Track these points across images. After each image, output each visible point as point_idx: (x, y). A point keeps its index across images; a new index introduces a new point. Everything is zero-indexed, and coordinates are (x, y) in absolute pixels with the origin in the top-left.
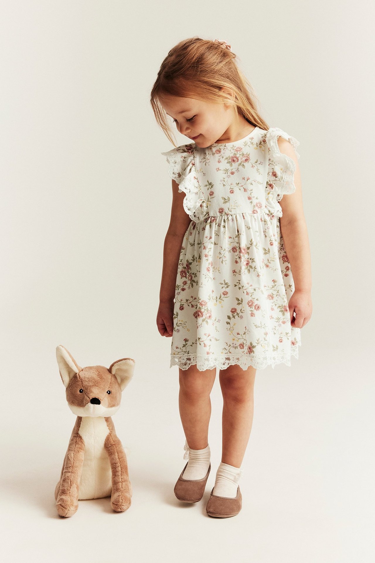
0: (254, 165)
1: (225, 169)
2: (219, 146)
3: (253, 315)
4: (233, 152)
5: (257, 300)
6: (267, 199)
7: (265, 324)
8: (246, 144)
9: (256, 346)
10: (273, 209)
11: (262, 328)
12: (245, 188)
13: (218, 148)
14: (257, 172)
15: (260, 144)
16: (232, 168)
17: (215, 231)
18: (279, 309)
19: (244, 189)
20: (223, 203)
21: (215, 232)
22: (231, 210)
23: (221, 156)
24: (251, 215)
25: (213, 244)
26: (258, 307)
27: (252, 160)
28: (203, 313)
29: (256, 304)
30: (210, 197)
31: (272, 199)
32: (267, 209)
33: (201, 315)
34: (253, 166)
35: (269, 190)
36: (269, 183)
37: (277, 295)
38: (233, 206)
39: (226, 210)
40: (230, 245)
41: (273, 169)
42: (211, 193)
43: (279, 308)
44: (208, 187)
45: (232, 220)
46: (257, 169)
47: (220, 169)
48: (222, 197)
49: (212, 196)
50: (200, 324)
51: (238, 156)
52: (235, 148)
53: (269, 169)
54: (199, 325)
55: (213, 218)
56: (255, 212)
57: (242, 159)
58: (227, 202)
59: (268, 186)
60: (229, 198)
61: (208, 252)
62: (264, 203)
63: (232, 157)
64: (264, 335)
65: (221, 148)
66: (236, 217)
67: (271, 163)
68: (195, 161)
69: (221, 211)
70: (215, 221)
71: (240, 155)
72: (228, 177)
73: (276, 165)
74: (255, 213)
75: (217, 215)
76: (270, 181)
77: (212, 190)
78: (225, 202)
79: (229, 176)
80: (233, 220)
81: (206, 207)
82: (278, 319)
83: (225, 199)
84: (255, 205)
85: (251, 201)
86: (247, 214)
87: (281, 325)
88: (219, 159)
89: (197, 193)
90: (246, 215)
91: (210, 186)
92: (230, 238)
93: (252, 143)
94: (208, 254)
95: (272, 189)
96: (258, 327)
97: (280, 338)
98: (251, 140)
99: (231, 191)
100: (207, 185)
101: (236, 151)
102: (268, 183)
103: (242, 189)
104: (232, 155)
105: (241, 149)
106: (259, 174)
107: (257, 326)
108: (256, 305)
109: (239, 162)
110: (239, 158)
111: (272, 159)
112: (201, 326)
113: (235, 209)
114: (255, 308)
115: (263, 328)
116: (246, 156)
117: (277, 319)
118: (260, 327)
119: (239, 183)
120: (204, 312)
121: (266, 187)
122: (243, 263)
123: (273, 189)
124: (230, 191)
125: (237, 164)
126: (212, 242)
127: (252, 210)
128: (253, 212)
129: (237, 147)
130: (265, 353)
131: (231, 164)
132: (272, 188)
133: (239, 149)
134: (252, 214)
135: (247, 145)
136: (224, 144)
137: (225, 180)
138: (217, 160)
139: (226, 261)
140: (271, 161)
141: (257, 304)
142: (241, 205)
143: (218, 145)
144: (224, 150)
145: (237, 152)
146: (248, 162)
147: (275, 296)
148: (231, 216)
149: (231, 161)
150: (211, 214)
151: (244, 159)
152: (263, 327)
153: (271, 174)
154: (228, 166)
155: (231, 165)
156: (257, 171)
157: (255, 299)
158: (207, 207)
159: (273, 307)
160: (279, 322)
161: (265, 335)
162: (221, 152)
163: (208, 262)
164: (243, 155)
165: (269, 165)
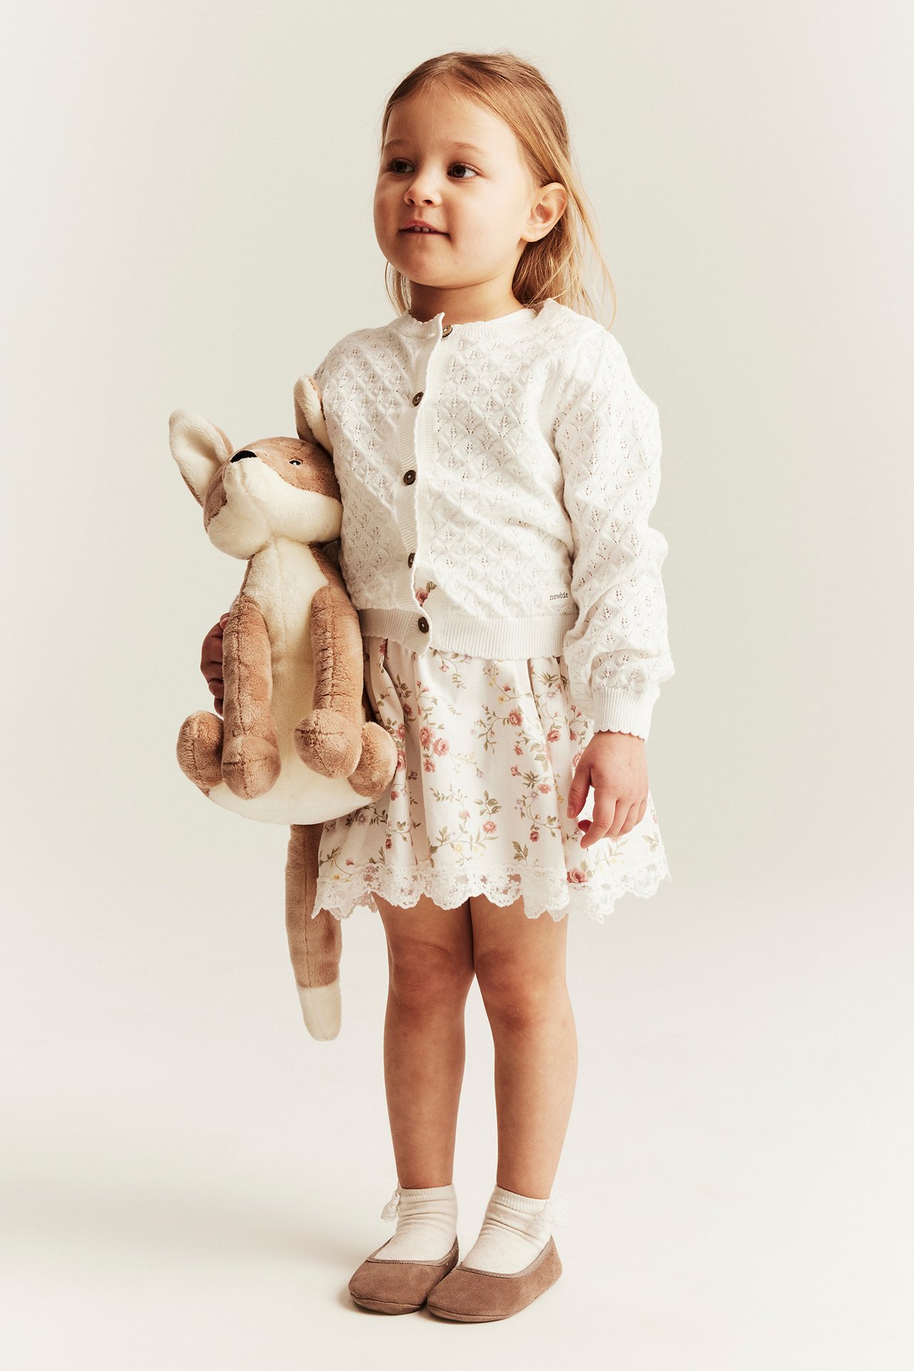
3: (430, 766)
5: (441, 727)
7: (459, 790)
9: (437, 847)
11: (453, 800)
26: (444, 747)
29: (437, 738)
64: (460, 819)
96: (443, 798)
97: (534, 830)
107: (441, 795)
108: (438, 742)
114: (436, 749)
115: (457, 800)
118: (447, 798)
130: (461, 865)
141: (441, 739)
152: (456, 797)
157: (437, 726)
161: (461, 817)
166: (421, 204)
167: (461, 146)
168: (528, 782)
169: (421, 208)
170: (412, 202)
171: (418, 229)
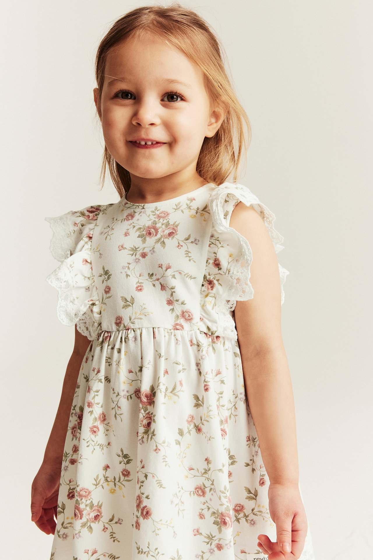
0: (181, 243)
1: (133, 247)
2: (135, 207)
4: (153, 218)
6: (203, 306)
8: (177, 208)
10: (215, 324)
12: (162, 283)
13: (132, 210)
14: (187, 256)
15: (203, 210)
16: (145, 245)
17: (106, 357)
18: (213, 519)
19: (161, 285)
20: (123, 308)
21: (106, 360)
22: (135, 320)
23: (133, 224)
24: (170, 332)
25: (102, 382)
27: (181, 235)
28: (82, 511)
30: (105, 295)
31: (212, 305)
32: (205, 323)
33: (79, 516)
34: (179, 246)
35: (206, 290)
36: (208, 279)
37: (211, 489)
38: (138, 314)
39: (126, 321)
40: (131, 385)
41: (215, 253)
42: (107, 290)
43: (213, 517)
44: (103, 277)
45: (134, 339)
46: (187, 251)
47: (125, 246)
48: (122, 297)
49: (108, 295)
50: (77, 532)
51: (158, 225)
52: (158, 213)
53: (209, 251)
54: (76, 534)
55: (106, 335)
56: (178, 327)
57: (164, 231)
58: (130, 305)
59: (206, 283)
60: (133, 299)
61: (94, 397)
62: (197, 313)
63: (148, 227)
65: (136, 210)
66: (141, 333)
67: (214, 241)
68: (94, 232)
69: (119, 322)
70: (108, 339)
71: (162, 224)
72: (137, 262)
73: (222, 247)
74: (177, 329)
75: (112, 328)
76: (209, 275)
77: (109, 283)
78: (126, 306)
79: (137, 260)
80: (136, 339)
81: (98, 314)
82: (211, 538)
83: (126, 300)
84: (179, 316)
85: (171, 307)
86: (162, 330)
87: (214, 551)
88: (128, 229)
89: (89, 287)
90: (159, 331)
91: (106, 277)
92: (130, 372)
93: (189, 208)
94: (92, 401)
95: (212, 289)
98: (188, 202)
99: (139, 286)
100: (102, 274)
101: (159, 217)
102: (206, 277)
103: (157, 283)
104: (149, 224)
105: (168, 214)
106: (190, 260)
109: (159, 236)
110: (160, 230)
111: (216, 235)
112: (80, 536)
113: (141, 319)
116: (172, 227)
117: (208, 537)
119: (152, 274)
120: (84, 509)
121: (203, 285)
122: (142, 421)
123: (214, 289)
124: (137, 287)
125: (154, 239)
126: (101, 379)
127: (173, 324)
128: (174, 326)
129: (161, 210)
131: (145, 239)
132: (212, 287)
133: (163, 215)
134: (172, 331)
135: (180, 209)
136: (143, 205)
137: (130, 266)
138: (124, 231)
139: (121, 414)
140: (214, 238)
142: (152, 313)
143: (133, 205)
144: (139, 214)
145: (159, 220)
146: (173, 238)
147: (207, 490)
148: (134, 331)
149: (145, 234)
150: (105, 327)
151: (167, 232)
153: (211, 261)
154: (138, 243)
155: (144, 241)
156: (186, 254)
158: (101, 314)
159: (203, 512)
160: (211, 545)
162: (134, 219)
163: (93, 416)
164: (167, 225)
165: (209, 246)
166: (147, 126)
167: (172, 81)
168: (208, 541)
169: (147, 129)
170: (139, 124)
171: (143, 143)
